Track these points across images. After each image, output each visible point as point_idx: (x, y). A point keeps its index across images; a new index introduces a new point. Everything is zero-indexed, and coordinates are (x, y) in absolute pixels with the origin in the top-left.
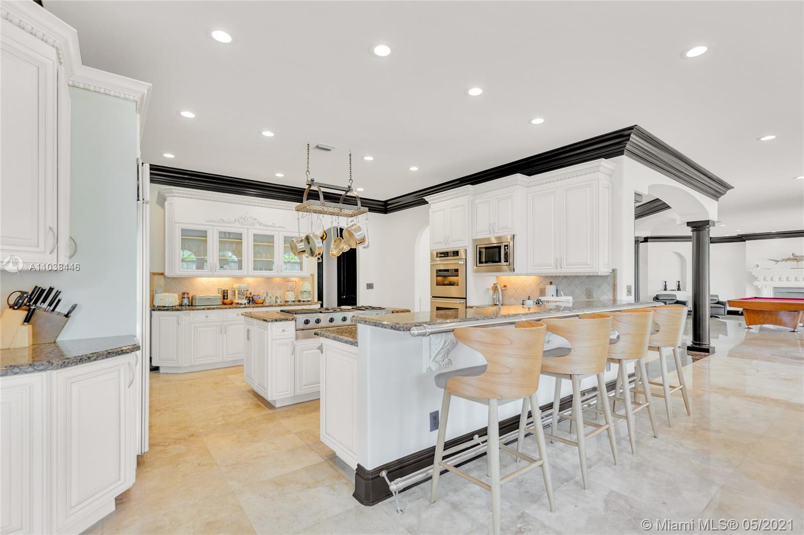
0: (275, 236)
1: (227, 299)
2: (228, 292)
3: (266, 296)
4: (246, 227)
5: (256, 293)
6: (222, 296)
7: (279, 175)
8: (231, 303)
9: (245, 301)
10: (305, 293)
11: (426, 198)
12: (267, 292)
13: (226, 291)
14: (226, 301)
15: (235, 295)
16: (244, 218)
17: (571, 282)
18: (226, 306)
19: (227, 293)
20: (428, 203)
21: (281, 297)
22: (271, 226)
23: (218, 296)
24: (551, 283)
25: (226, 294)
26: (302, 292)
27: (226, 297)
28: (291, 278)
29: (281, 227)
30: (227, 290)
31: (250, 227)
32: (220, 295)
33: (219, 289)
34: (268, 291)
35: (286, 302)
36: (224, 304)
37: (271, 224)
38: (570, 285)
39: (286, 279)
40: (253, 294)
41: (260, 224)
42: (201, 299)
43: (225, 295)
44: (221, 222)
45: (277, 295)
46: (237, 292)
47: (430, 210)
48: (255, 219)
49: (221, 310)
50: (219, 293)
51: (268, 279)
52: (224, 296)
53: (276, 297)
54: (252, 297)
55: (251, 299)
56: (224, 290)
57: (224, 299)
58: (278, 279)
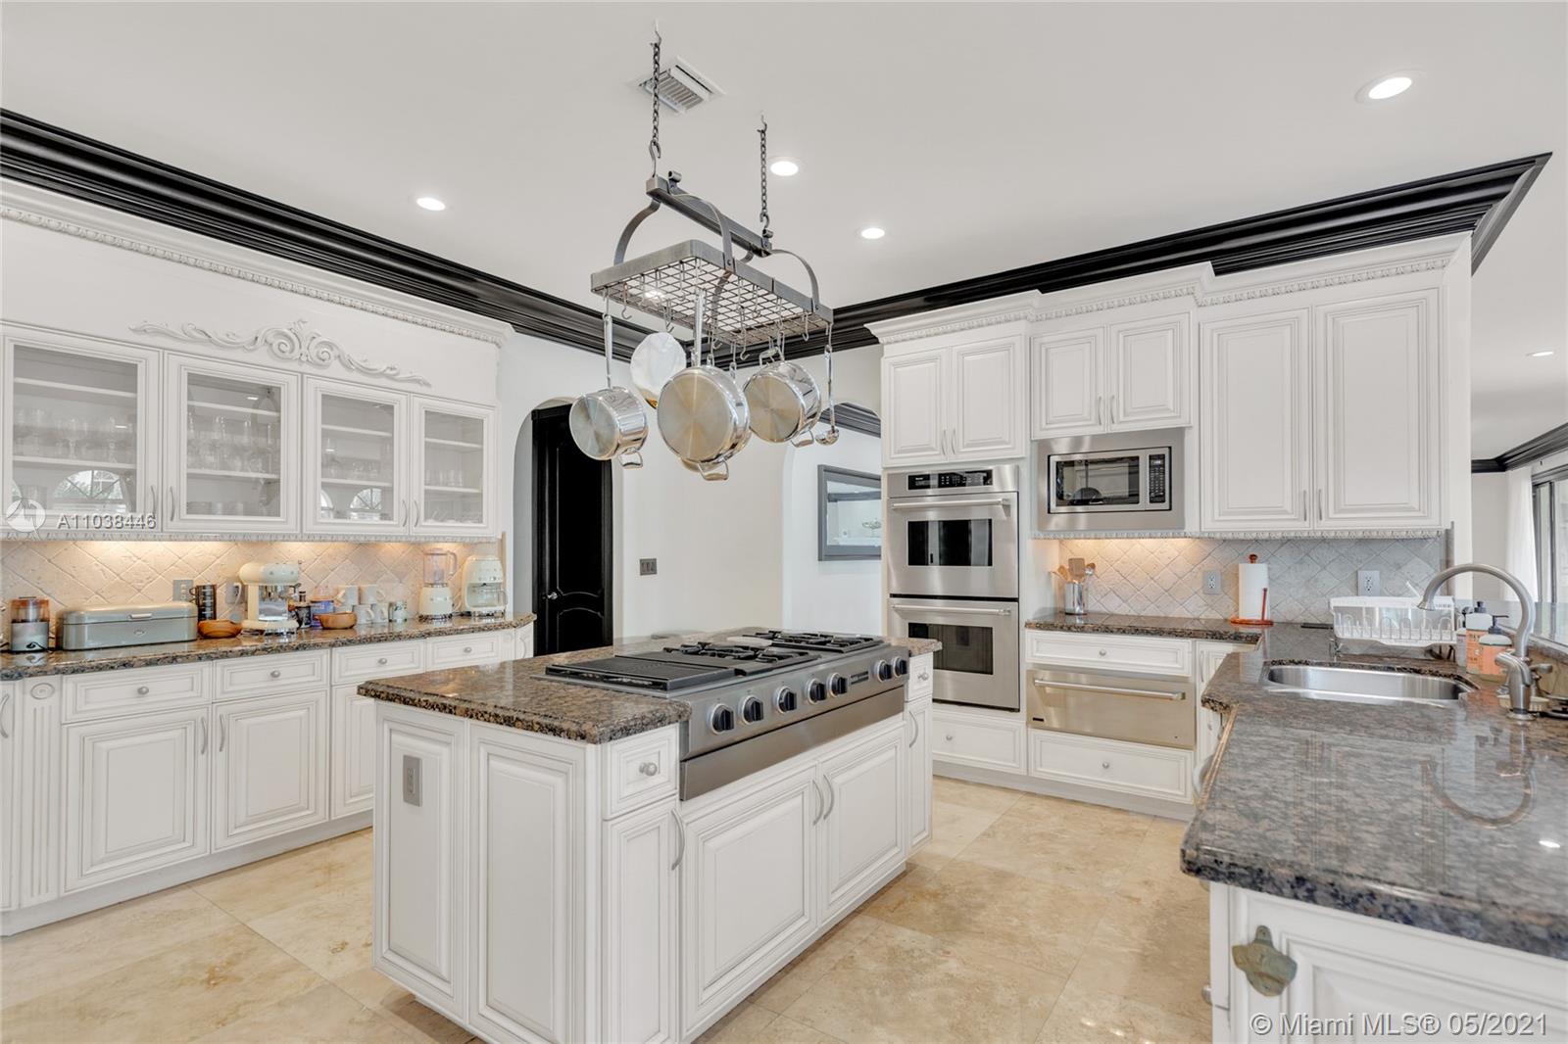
0: (396, 407)
1: (214, 617)
2: (218, 591)
3: (356, 603)
4: (295, 366)
5: (321, 596)
6: (193, 606)
7: (430, 204)
8: (235, 634)
9: (285, 623)
10: (485, 588)
11: (875, 328)
12: (359, 589)
13: (208, 591)
14: (210, 625)
15: (244, 600)
16: (286, 336)
17: (1307, 554)
18: (211, 647)
19: (214, 596)
20: (878, 342)
21: (405, 603)
22: (382, 374)
23: (180, 610)
24: (1253, 558)
25: (208, 602)
26: (474, 588)
27: (208, 612)
28: (439, 546)
29: (418, 381)
30: (214, 587)
31: (306, 368)
32: (188, 606)
33: (176, 584)
34: (364, 586)
35: (423, 619)
36: (203, 635)
37: (384, 367)
38: (1301, 562)
39: (420, 548)
40: (309, 597)
41: (348, 364)
42: (104, 623)
43: (203, 601)
44: (194, 341)
45: (392, 600)
46: (253, 593)
47: (885, 363)
48: (330, 345)
49: (205, 665)
50: (176, 598)
51: (364, 548)
52: (201, 609)
53: (391, 605)
54: (309, 607)
55: (303, 614)
56: (198, 587)
57: (201, 616)
58: (394, 550)
